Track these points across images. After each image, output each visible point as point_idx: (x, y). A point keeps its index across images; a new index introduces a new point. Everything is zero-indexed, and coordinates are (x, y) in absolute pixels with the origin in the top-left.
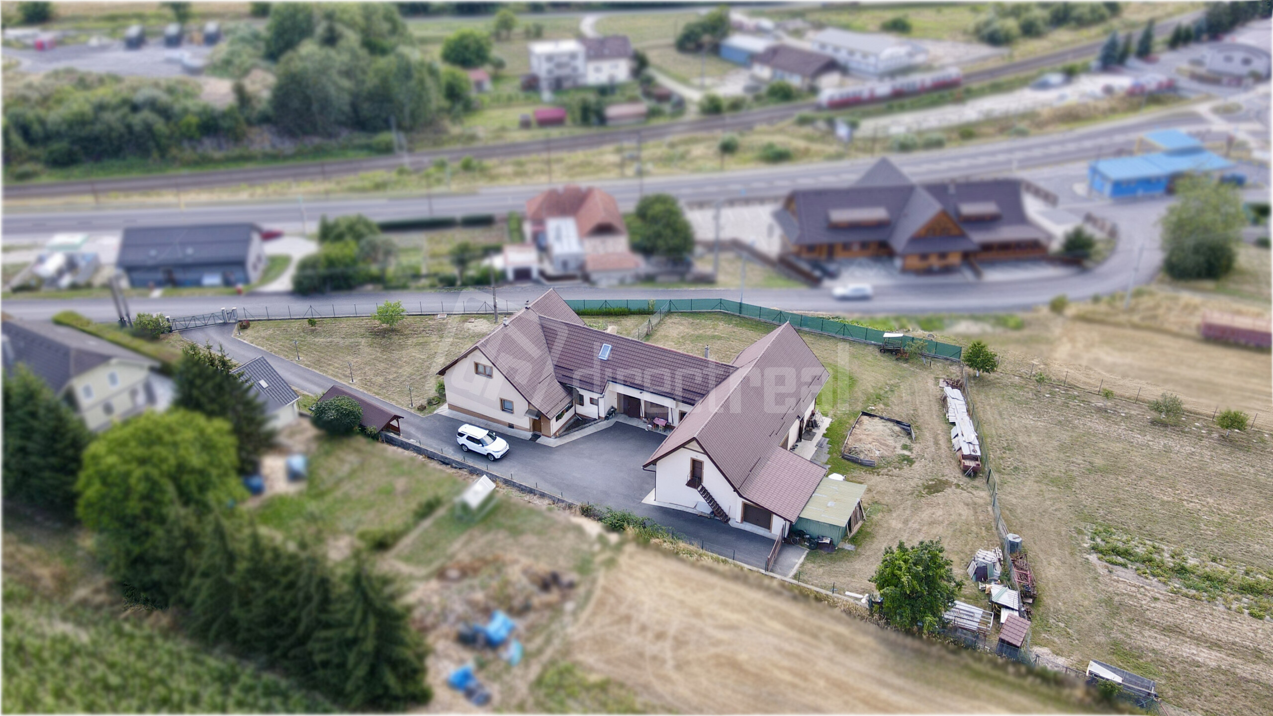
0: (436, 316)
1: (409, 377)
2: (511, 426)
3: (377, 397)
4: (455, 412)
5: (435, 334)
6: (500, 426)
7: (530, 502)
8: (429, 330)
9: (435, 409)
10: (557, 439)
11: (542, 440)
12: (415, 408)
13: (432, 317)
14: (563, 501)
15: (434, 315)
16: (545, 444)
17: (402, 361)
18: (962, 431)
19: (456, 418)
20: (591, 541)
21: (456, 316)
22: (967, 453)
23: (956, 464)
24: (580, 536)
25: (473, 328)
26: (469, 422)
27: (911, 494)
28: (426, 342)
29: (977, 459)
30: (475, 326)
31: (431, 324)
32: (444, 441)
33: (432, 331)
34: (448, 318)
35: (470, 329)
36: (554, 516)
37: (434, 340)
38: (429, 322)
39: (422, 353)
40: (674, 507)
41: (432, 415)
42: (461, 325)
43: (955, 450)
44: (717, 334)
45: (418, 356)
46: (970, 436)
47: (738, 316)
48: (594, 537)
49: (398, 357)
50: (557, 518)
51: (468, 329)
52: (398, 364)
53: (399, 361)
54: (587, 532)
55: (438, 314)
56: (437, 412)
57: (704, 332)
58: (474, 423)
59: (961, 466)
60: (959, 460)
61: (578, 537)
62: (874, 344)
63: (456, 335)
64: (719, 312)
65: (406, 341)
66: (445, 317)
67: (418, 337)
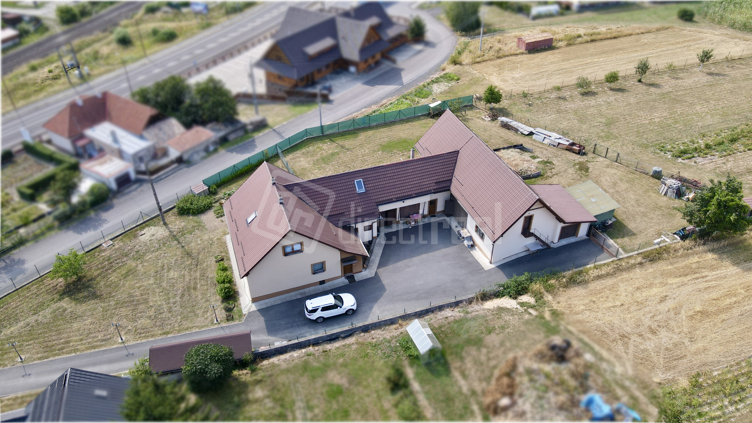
0: (101, 247)
1: (168, 303)
2: (322, 282)
3: (169, 336)
4: (262, 302)
5: (127, 260)
6: (312, 288)
7: (446, 318)
8: (116, 260)
9: (240, 311)
10: (367, 269)
11: (358, 277)
12: (221, 321)
13: (98, 249)
14: (461, 302)
15: (97, 247)
16: (364, 279)
17: (136, 296)
18: (545, 135)
19: (269, 305)
20: (523, 311)
21: (120, 237)
22: (567, 143)
23: (567, 152)
24: (512, 313)
25: (153, 238)
26: (285, 301)
27: (581, 177)
28: (130, 270)
29: (573, 144)
30: (153, 235)
31: (108, 255)
32: (292, 327)
33: (119, 259)
34: (116, 242)
35: (151, 240)
36: (474, 314)
37: (134, 264)
38: (103, 254)
39: (143, 280)
40: (509, 260)
41: (246, 316)
42: (138, 241)
43: (554, 146)
44: (331, 152)
45: (145, 284)
46: (554, 135)
47: (322, 136)
48: (518, 307)
49: (127, 296)
50: (477, 313)
51: (150, 241)
52: (138, 300)
53: (135, 298)
54: (510, 307)
55: (101, 245)
56: (245, 311)
57: (321, 154)
58: (289, 299)
59: (574, 151)
60: (566, 150)
61: (513, 315)
62: (421, 116)
63: (147, 251)
64: (307, 139)
65: (109, 280)
66: (112, 243)
67: (114, 271)
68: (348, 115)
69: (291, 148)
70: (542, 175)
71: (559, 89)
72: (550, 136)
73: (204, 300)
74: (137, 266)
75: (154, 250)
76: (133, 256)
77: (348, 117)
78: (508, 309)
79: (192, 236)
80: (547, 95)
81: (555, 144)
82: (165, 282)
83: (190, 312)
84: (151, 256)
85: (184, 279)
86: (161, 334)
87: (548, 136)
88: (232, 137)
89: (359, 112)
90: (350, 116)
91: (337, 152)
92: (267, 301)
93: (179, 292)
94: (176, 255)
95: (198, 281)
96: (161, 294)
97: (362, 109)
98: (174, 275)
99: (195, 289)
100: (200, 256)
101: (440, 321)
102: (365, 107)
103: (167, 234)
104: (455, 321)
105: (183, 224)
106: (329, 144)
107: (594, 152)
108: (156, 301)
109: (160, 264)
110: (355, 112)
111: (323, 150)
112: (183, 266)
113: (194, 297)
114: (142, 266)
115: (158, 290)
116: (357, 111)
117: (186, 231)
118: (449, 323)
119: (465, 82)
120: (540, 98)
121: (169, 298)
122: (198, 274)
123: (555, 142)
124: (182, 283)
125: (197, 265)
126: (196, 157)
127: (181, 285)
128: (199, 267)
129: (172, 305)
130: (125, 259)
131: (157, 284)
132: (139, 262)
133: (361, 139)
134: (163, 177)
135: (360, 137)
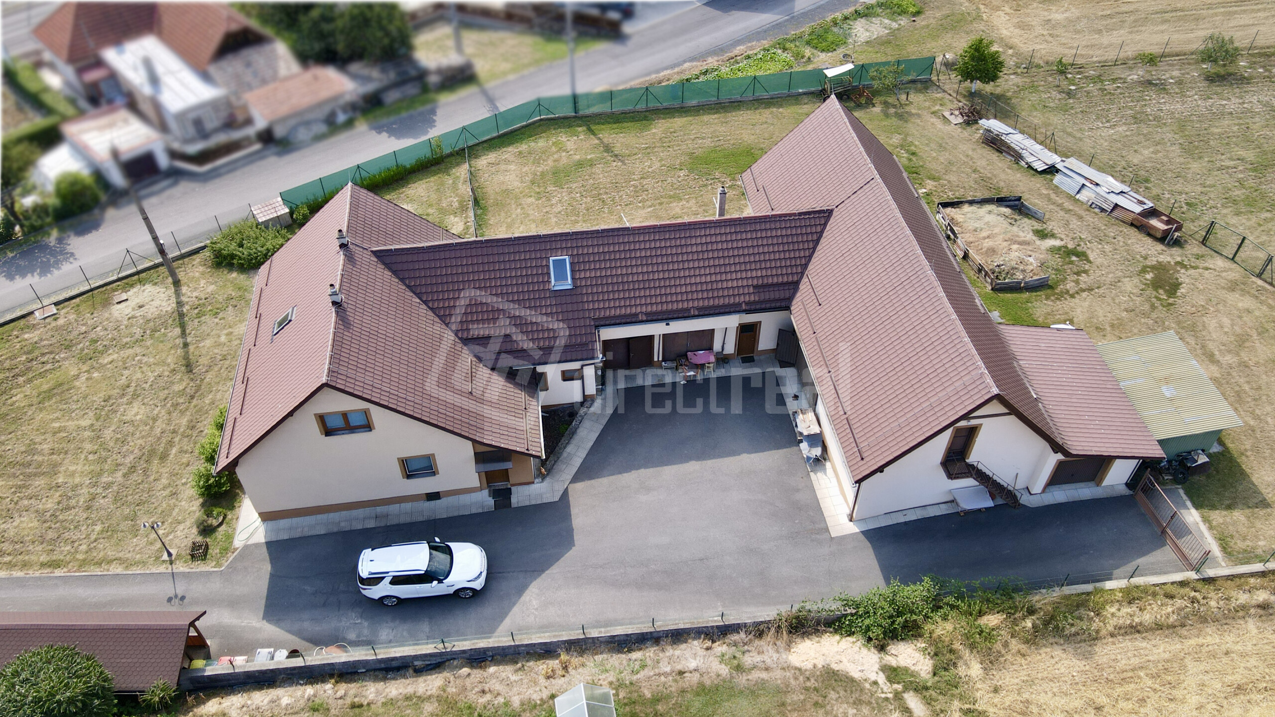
0: (30, 318)
1: (95, 485)
2: (434, 496)
3: (58, 573)
4: (284, 523)
5: (65, 359)
6: (407, 506)
7: (681, 673)
8: (43, 355)
9: (230, 538)
10: (548, 480)
11: (521, 496)
12: (179, 556)
13: (22, 322)
14: (734, 628)
15: (23, 317)
16: (533, 503)
17: (41, 453)
18: (1086, 178)
19: (297, 534)
20: (890, 696)
21: (77, 300)
22: (1138, 209)
23: (1133, 232)
24: (856, 695)
25: (138, 313)
26: (335, 530)
27: (1153, 307)
28: (61, 385)
29: (1153, 213)
30: (140, 307)
31: (36, 339)
32: (324, 605)
33: (51, 353)
34: (63, 312)
35: (133, 317)
36: (756, 675)
37: (73, 371)
38: (26, 336)
39: (73, 415)
40: (901, 519)
41: (235, 554)
42: (107, 315)
43: (1103, 210)
44: (578, 157)
45: (71, 424)
46: (1109, 182)
47: (575, 117)
48: (881, 679)
49: (23, 449)
50: (764, 675)
51: (129, 319)
52: (40, 465)
53: (36, 457)
54: (856, 675)
55: (32, 313)
56: (239, 542)
57: (555, 161)
58: (345, 526)
59: (1151, 232)
60: (1132, 225)
61: (858, 703)
62: (805, 94)
63: (116, 343)
64: (541, 120)
65: (9, 402)
66: (55, 311)
67: (30, 381)
68: (649, 74)
69: (499, 137)
70: (1051, 287)
71: (1151, 60)
72: (1097, 184)
73: (167, 492)
74: (77, 377)
75: (127, 343)
76: (82, 350)
77: (647, 78)
78: (853, 680)
79: (217, 320)
80: (1118, 72)
81: (1105, 206)
82: (111, 429)
83: (126, 518)
84: (115, 356)
85: (152, 428)
86: (43, 565)
87: (1092, 182)
88: (391, 97)
89: (676, 70)
90: (654, 76)
91: (590, 160)
92: (295, 520)
93: (129, 459)
94: (164, 363)
95: (177, 440)
96: (91, 457)
97: (685, 62)
98: (137, 414)
99: (164, 457)
100: (209, 376)
101: (662, 678)
102: (692, 59)
103: (169, 309)
104: (702, 690)
105: (211, 288)
106: (582, 137)
107: (1204, 242)
108: (73, 474)
109: (123, 381)
110: (666, 69)
111: (564, 151)
112: (162, 395)
113: (152, 478)
114: (87, 379)
115: (88, 446)
116: (672, 67)
117: (210, 308)
118: (683, 691)
119: (932, 21)
120: (1099, 79)
121: (100, 474)
122: (184, 421)
123: (1106, 200)
124: (143, 437)
125: (192, 397)
126: (303, 134)
127: (140, 442)
128: (195, 402)
129: (99, 490)
130: (62, 356)
131: (93, 431)
132: (85, 368)
133: (654, 134)
134: (223, 171)
135: (654, 131)
